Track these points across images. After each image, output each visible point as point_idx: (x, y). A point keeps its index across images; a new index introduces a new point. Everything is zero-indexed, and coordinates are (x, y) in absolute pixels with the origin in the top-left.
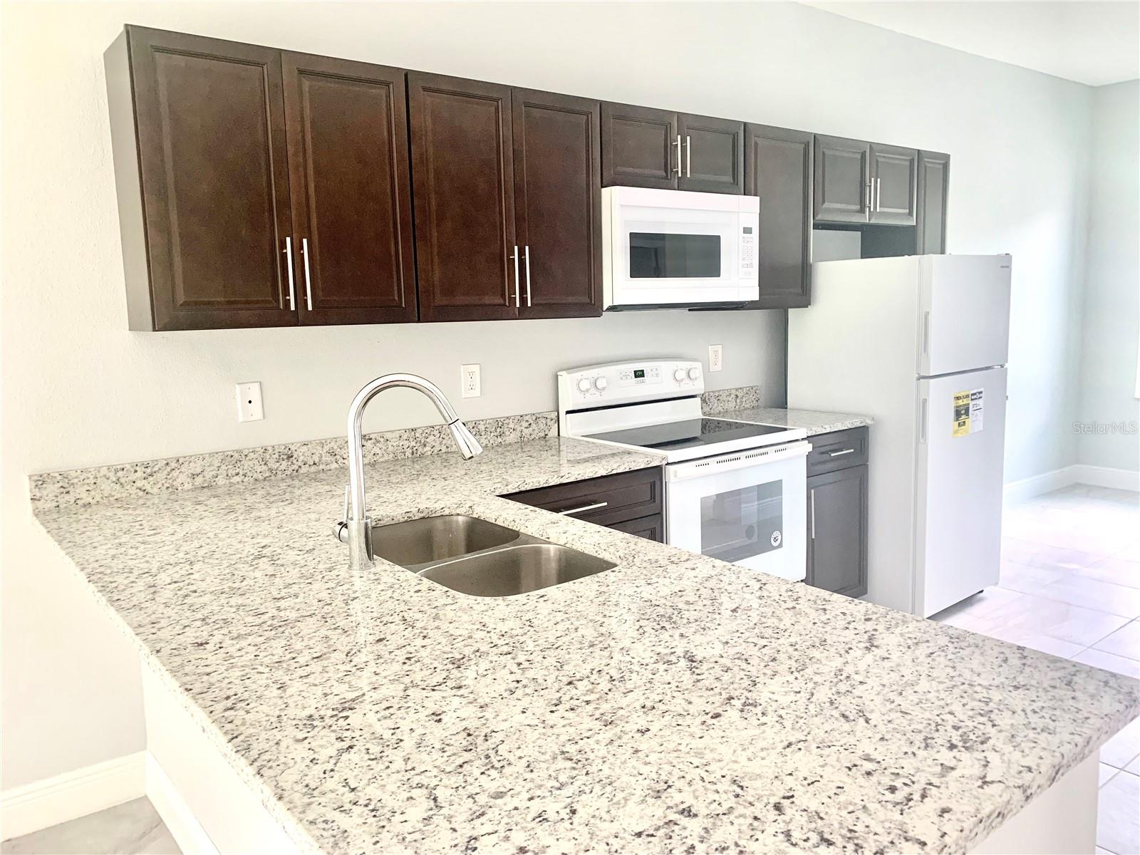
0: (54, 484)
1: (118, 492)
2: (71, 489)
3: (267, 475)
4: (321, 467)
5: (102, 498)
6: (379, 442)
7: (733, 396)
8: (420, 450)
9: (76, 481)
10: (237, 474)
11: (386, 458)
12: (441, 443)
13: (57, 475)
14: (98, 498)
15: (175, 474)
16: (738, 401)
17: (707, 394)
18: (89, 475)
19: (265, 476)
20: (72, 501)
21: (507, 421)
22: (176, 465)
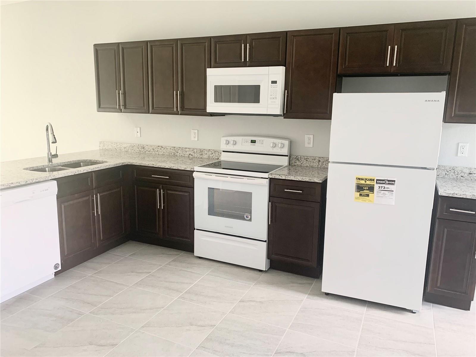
3: (139, 151)
6: (165, 149)
10: (133, 150)
11: (167, 154)
12: (182, 153)
13: (103, 142)
18: (107, 143)
22: (122, 145)
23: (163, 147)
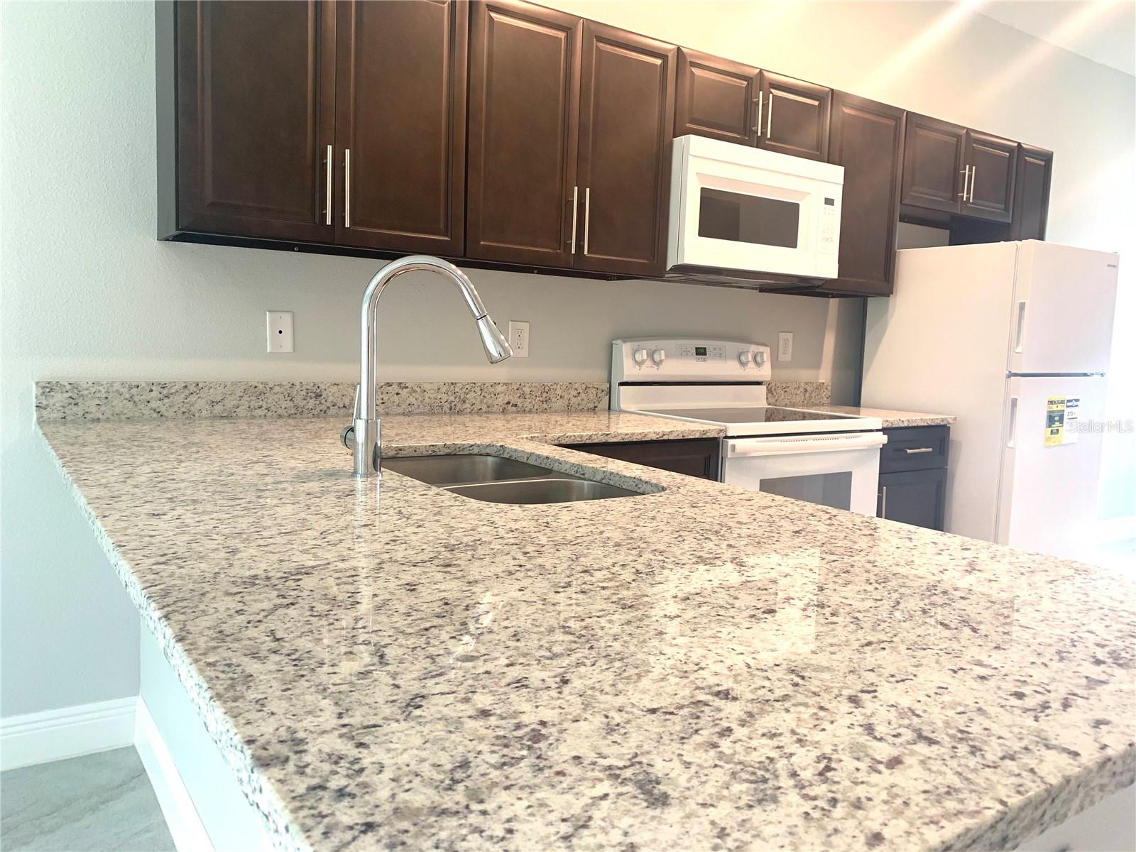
0: (62, 392)
1: (129, 410)
2: (80, 401)
3: (292, 412)
5: (113, 415)
6: (415, 391)
7: (801, 389)
8: (459, 405)
9: (86, 392)
13: (66, 384)
14: (108, 414)
15: (193, 399)
16: (807, 395)
17: (774, 384)
18: (101, 388)
19: (290, 412)
20: (81, 413)
21: (554, 387)
22: (195, 389)
23: (407, 388)
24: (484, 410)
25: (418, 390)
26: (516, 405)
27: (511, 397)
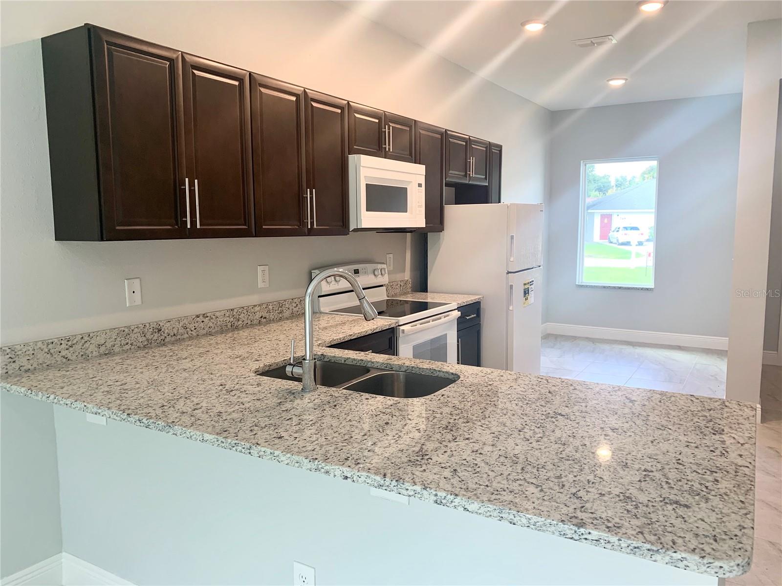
0: (5, 355)
1: (49, 360)
2: (16, 359)
3: (146, 344)
4: (178, 337)
5: (38, 365)
6: (212, 318)
7: (399, 285)
8: (236, 323)
9: (20, 352)
10: (127, 344)
11: (216, 329)
13: (7, 348)
14: (35, 365)
15: (87, 345)
16: (401, 288)
17: (389, 285)
18: (29, 348)
19: (144, 344)
20: (17, 368)
21: (284, 303)
22: (88, 339)
23: (207, 317)
24: (249, 323)
25: (214, 317)
26: (265, 318)
27: (263, 313)
